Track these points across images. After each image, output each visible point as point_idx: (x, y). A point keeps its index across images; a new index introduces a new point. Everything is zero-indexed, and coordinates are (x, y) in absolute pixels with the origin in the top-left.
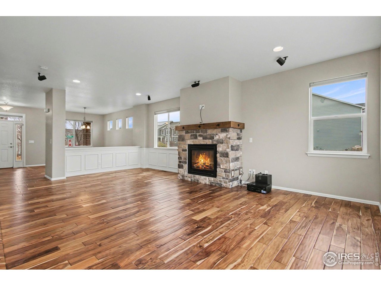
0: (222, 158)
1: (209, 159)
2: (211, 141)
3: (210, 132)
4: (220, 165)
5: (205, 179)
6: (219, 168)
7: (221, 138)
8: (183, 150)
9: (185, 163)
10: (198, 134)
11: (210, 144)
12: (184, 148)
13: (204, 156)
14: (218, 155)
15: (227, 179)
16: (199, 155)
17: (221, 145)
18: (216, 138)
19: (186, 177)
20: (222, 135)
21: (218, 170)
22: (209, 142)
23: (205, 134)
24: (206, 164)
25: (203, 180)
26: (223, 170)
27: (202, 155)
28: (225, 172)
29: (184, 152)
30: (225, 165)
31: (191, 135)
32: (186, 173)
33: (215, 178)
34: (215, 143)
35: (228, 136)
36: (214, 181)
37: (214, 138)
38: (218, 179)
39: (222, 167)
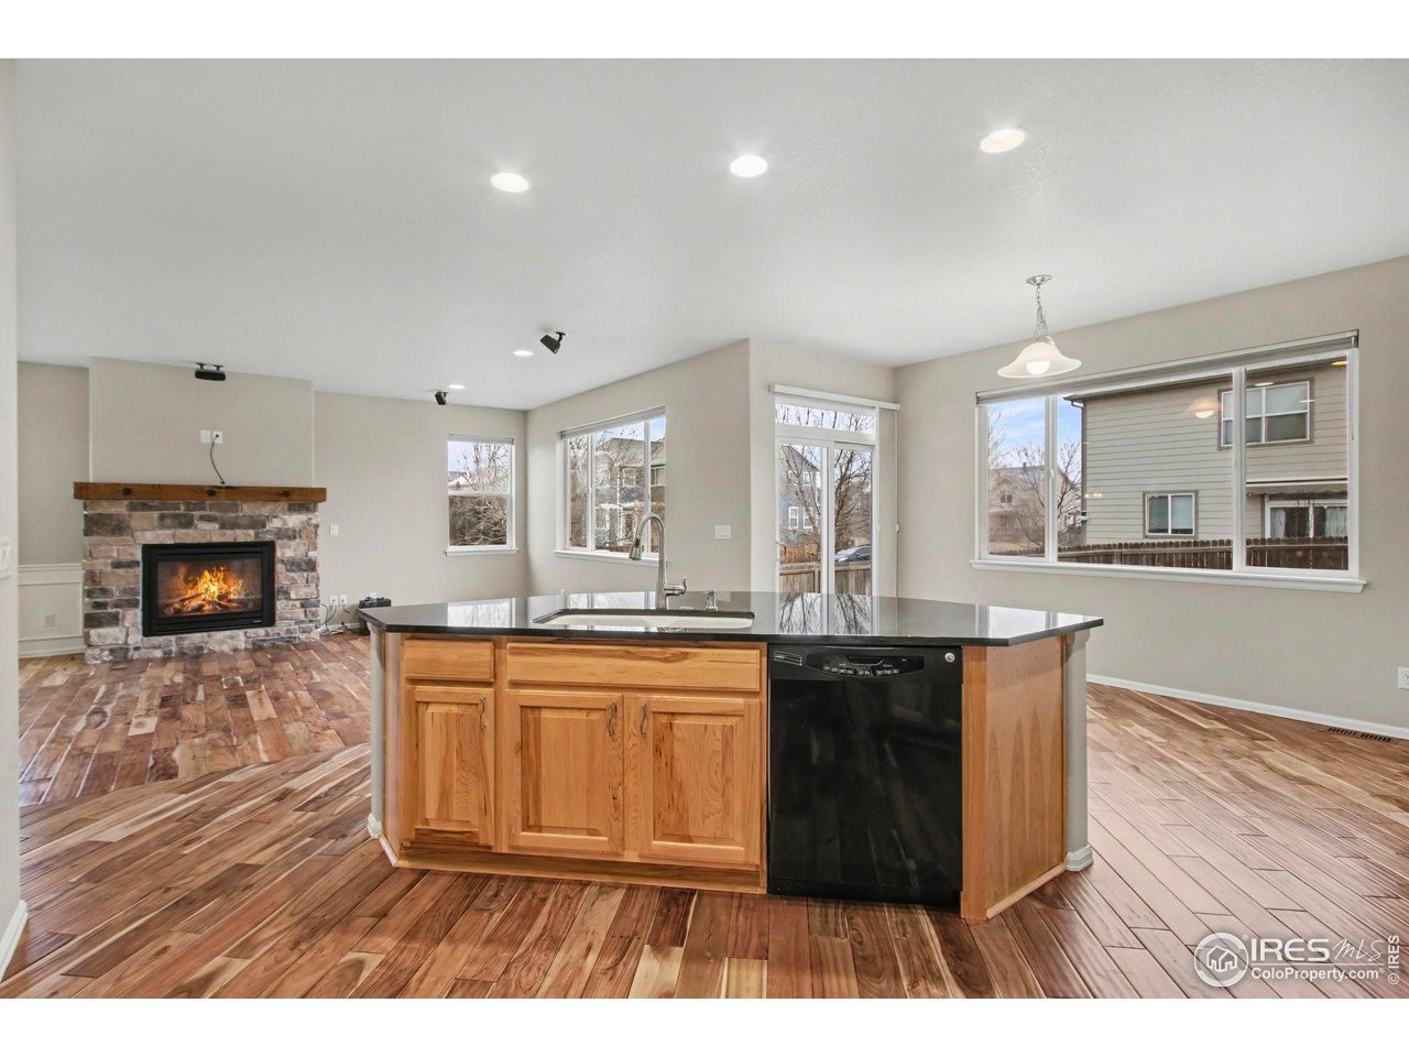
0: (293, 574)
1: (240, 582)
2: (251, 532)
3: (247, 509)
4: (287, 593)
5: (232, 638)
6: (285, 602)
7: (291, 525)
8: (117, 565)
9: (132, 604)
10: (196, 514)
11: (249, 540)
12: (125, 558)
13: (221, 575)
14: (279, 567)
15: (311, 621)
16: (200, 575)
17: (293, 543)
18: (276, 524)
19: (137, 649)
20: (294, 520)
21: (280, 605)
22: (245, 536)
23: (233, 515)
24: (232, 597)
25: (223, 642)
26: (298, 604)
27: (211, 572)
28: (303, 606)
29: (121, 571)
30: (306, 590)
31: (162, 517)
32: (136, 638)
33: (269, 629)
34: (268, 537)
35: (314, 522)
36: (267, 635)
37: (264, 526)
38: (280, 628)
39: (293, 596)
